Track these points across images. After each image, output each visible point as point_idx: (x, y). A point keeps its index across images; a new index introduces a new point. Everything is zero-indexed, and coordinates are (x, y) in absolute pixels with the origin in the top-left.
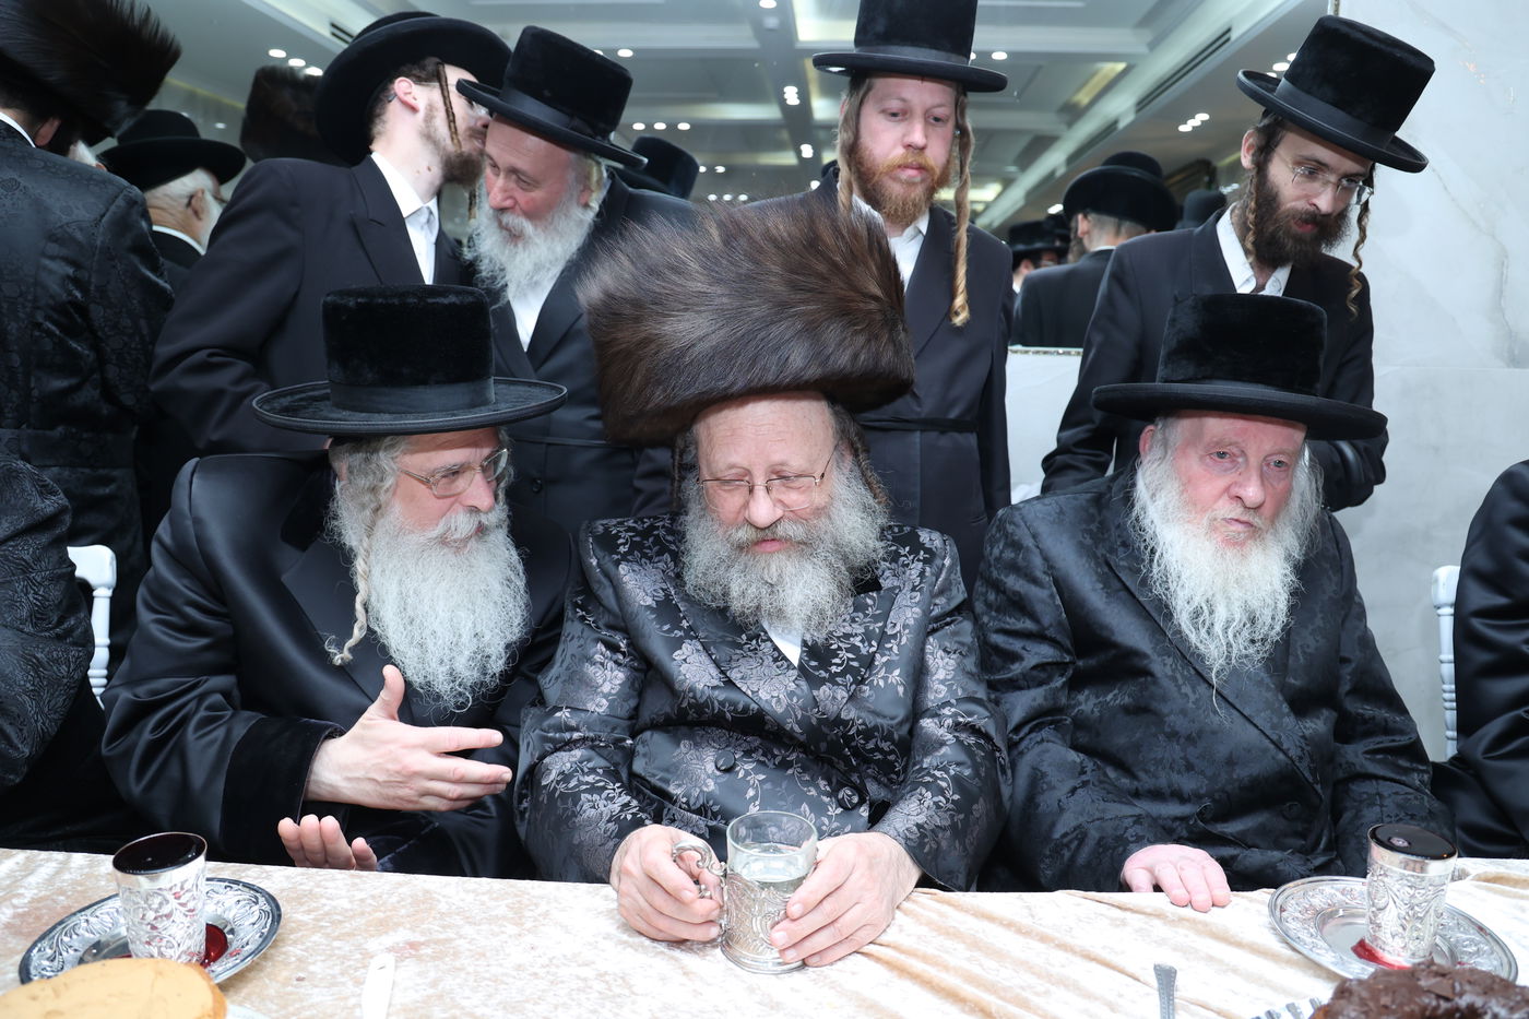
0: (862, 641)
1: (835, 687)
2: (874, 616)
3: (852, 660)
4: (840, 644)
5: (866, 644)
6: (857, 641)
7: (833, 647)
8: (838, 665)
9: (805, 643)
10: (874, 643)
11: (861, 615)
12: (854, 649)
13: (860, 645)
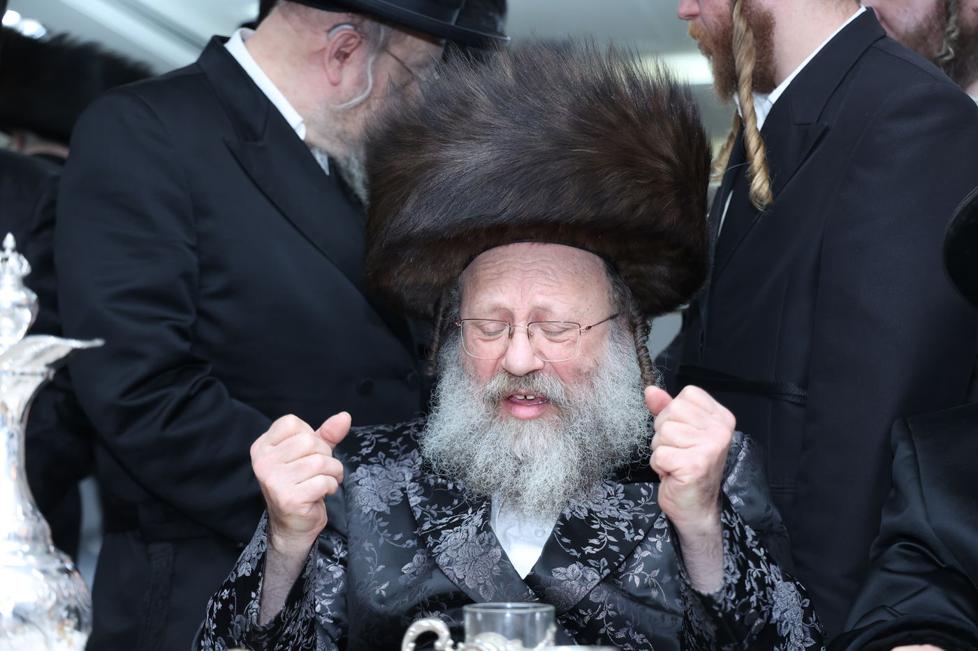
0: (628, 528)
1: (586, 568)
2: (645, 507)
3: (613, 544)
4: (603, 525)
5: (632, 531)
6: (622, 526)
7: (594, 527)
8: (594, 546)
9: (562, 518)
10: (640, 531)
11: (632, 503)
12: (618, 533)
13: (626, 531)
